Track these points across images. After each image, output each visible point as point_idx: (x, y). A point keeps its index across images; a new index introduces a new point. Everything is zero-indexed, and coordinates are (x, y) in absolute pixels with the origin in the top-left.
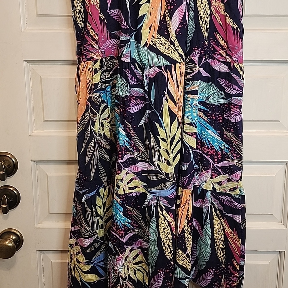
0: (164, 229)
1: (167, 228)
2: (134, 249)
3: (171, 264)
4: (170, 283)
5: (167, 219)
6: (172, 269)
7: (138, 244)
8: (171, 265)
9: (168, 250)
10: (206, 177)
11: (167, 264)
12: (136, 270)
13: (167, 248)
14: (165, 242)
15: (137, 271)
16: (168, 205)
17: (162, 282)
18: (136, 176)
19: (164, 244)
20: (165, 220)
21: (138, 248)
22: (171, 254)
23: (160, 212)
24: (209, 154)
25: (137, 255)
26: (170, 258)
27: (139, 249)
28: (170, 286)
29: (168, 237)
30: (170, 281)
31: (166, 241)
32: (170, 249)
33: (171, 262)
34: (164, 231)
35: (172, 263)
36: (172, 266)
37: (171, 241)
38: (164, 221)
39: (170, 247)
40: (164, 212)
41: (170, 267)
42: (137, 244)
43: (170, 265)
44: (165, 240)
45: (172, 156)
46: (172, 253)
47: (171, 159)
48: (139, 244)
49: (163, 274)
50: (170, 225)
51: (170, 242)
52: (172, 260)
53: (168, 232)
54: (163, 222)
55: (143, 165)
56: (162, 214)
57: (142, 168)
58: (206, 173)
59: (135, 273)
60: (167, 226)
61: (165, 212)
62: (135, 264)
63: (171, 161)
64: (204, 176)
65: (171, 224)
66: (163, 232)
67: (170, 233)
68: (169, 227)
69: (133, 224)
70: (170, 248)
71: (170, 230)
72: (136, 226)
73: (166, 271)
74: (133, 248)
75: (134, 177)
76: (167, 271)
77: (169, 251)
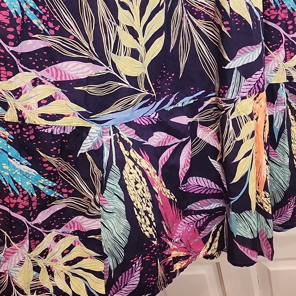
0: (136, 183)
1: (141, 180)
2: (64, 235)
3: (153, 245)
4: (154, 278)
5: (140, 165)
6: (155, 253)
7: (72, 226)
8: (153, 247)
9: (145, 220)
10: (276, 62)
11: (146, 247)
12: (70, 275)
13: (144, 217)
14: (139, 206)
15: (72, 278)
16: (137, 138)
17: (139, 279)
18: (60, 90)
19: (138, 210)
20: (135, 166)
21: (74, 233)
22: (151, 227)
23: (125, 153)
24: (279, 20)
25: (72, 247)
26: (151, 235)
27: (75, 235)
28: (153, 283)
29: (144, 197)
30: (153, 276)
31: (141, 205)
32: (150, 219)
33: (153, 241)
34: (136, 187)
35: (155, 243)
36: (154, 249)
37: (150, 204)
38: (135, 169)
39: (149, 215)
40: (131, 151)
41: (152, 251)
42: (70, 226)
43: (151, 246)
44: (139, 204)
45: (143, 40)
46: (154, 226)
47: (142, 46)
48: (74, 226)
49: (140, 265)
50: (145, 175)
51: (147, 206)
52: (155, 237)
53: (143, 188)
54: (132, 171)
55: (76, 68)
56: (130, 157)
57: (75, 74)
58: (275, 55)
59: (68, 281)
60: (140, 177)
61: (133, 151)
62: (68, 263)
63: (141, 49)
64: (273, 61)
65: (147, 172)
66: (135, 189)
67: (148, 190)
68: (144, 179)
69: (60, 190)
70: (148, 217)
71: (146, 184)
72: (67, 193)
73: (144, 258)
74: (62, 234)
75: (56, 93)
76: (146, 258)
77: (148, 223)
